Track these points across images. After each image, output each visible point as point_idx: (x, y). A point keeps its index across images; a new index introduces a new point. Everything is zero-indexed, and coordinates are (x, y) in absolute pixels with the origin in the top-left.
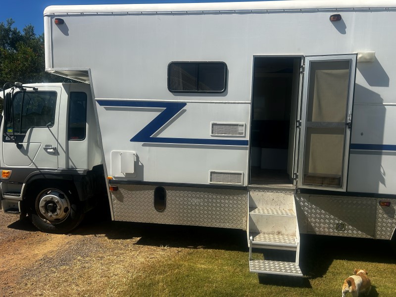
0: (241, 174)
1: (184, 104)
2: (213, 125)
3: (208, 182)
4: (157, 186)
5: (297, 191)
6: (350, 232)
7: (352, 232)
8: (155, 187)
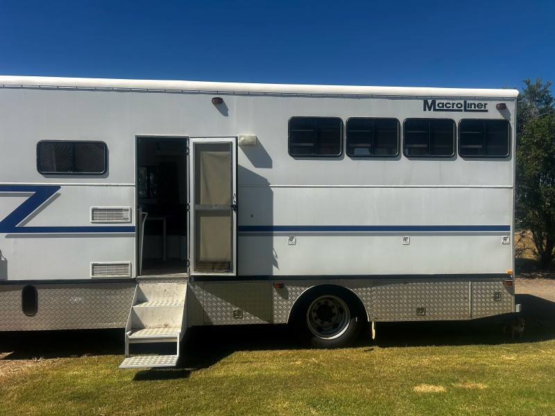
0: (128, 264)
1: (58, 187)
2: (94, 210)
3: (90, 276)
4: (25, 285)
5: (190, 279)
6: (248, 318)
7: (249, 319)
8: (23, 286)
